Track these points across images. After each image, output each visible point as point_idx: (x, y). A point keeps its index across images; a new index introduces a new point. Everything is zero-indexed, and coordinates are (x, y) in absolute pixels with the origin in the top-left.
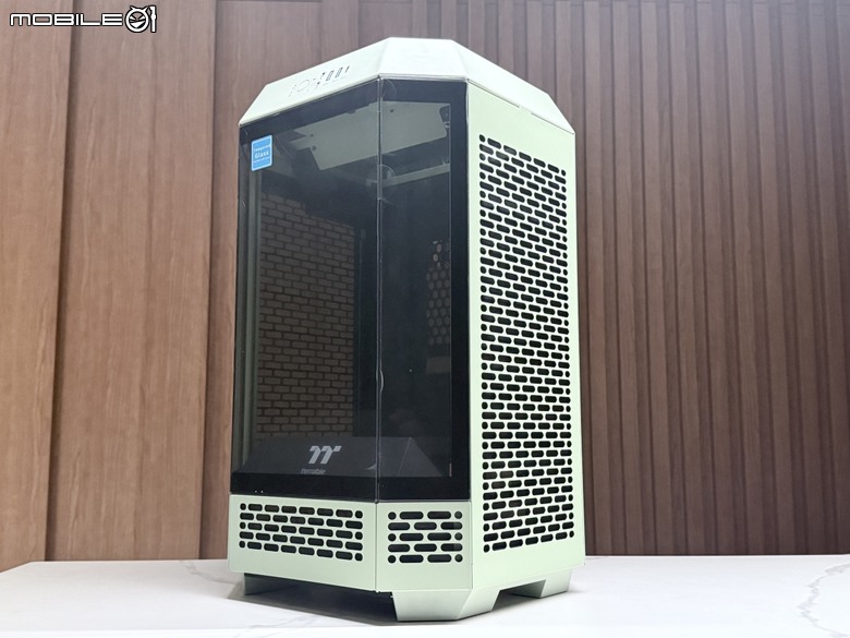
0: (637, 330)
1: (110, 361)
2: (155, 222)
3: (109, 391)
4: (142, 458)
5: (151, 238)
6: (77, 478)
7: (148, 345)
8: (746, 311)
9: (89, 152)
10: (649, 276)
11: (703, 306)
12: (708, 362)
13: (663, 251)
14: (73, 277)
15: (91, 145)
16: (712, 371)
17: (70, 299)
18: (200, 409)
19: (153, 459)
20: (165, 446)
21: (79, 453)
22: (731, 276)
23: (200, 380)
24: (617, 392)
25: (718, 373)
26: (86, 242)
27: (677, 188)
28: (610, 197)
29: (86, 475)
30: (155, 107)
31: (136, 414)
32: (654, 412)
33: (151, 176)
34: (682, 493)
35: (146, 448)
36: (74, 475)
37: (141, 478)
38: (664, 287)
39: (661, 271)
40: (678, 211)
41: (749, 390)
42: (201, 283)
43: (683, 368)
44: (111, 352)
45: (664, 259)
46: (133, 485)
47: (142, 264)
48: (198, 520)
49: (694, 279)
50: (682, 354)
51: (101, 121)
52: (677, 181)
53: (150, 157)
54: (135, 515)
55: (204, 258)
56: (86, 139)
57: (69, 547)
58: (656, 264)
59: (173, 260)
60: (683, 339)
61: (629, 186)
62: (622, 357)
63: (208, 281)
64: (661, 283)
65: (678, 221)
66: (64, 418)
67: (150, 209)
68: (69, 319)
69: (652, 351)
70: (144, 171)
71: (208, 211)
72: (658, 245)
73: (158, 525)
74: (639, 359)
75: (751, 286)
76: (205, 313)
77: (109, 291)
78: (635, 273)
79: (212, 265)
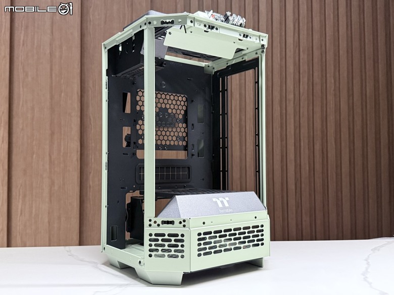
0: (282, 127)
1: (34, 142)
2: (53, 75)
3: (34, 156)
4: (51, 188)
5: (52, 83)
6: (21, 197)
7: (52, 134)
8: (331, 118)
9: (21, 41)
10: (287, 102)
11: (312, 116)
12: (313, 142)
13: (294, 90)
14: (15, 101)
15: (22, 38)
16: (315, 146)
17: (14, 113)
18: (78, 165)
19: (56, 188)
20: (62, 182)
21: (21, 186)
22: (325, 102)
23: (77, 152)
25: (318, 147)
26: (21, 85)
27: (301, 60)
28: (270, 64)
29: (25, 195)
31: (47, 166)
32: (288, 165)
33: (51, 54)
34: (300, 201)
35: (52, 183)
36: (19, 195)
37: (51, 197)
39: (293, 100)
40: (301, 72)
41: (332, 154)
42: (76, 105)
43: (302, 144)
44: (35, 138)
45: (294, 94)
46: (47, 200)
47: (48, 96)
48: (78, 216)
49: (308, 104)
50: (302, 138)
51: (27, 27)
52: (301, 58)
53: (50, 45)
54: (49, 213)
55: (78, 93)
56: (20, 36)
57: (18, 229)
58: (291, 97)
59: (63, 94)
60: (302, 131)
61: (279, 59)
62: (274, 139)
64: (293, 106)
65: (301, 76)
66: (14, 169)
67: (51, 69)
68: (14, 122)
69: (288, 137)
70: (48, 51)
71: (79, 71)
72: (292, 87)
73: (59, 218)
74: (282, 141)
75: (334, 106)
76: (79, 119)
77: (33, 108)
78: (281, 101)
79: (82, 96)
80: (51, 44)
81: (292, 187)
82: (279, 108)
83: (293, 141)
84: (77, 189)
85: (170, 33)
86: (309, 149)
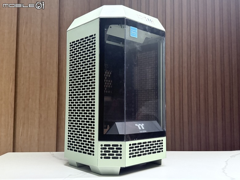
0: (179, 83)
1: (30, 92)
2: (42, 52)
3: (30, 100)
4: (40, 119)
5: (41, 56)
6: (21, 125)
7: (41, 87)
8: (210, 78)
9: (23, 31)
10: (183, 68)
11: (198, 77)
12: (199, 93)
14: (19, 67)
15: (24, 29)
16: (200, 95)
17: (19, 74)
18: (56, 105)
19: (43, 119)
20: (46, 116)
21: (22, 118)
22: (206, 68)
23: (56, 97)
24: (173, 101)
25: (202, 96)
26: (23, 58)
28: (172, 45)
29: (24, 124)
30: (42, 19)
31: (38, 107)
32: (184, 107)
33: (41, 39)
35: (41, 116)
36: (21, 124)
37: (39, 124)
38: (187, 71)
39: (187, 67)
40: (192, 50)
41: (211, 100)
42: (56, 70)
44: (31, 89)
45: (187, 64)
47: (39, 64)
48: (56, 136)
49: (196, 69)
50: (192, 91)
51: (27, 23)
52: (192, 41)
54: (38, 134)
55: (56, 63)
56: (22, 28)
57: (19, 144)
58: (185, 65)
59: (48, 63)
60: (192, 86)
61: (178, 42)
62: (175, 91)
63: (57, 69)
64: (186, 70)
65: (192, 52)
66: (18, 107)
67: (41, 49)
68: (19, 79)
69: (183, 90)
70: (39, 38)
72: (186, 59)
73: (44, 138)
74: (180, 92)
75: (212, 71)
76: (57, 78)
77: (30, 72)
78: (179, 67)
79: (59, 64)
80: (41, 34)
81: (186, 120)
82: (178, 72)
83: (187, 92)
84: (55, 120)
85: (111, 27)
86: (196, 97)
